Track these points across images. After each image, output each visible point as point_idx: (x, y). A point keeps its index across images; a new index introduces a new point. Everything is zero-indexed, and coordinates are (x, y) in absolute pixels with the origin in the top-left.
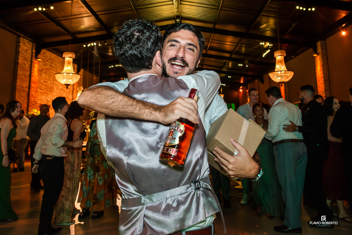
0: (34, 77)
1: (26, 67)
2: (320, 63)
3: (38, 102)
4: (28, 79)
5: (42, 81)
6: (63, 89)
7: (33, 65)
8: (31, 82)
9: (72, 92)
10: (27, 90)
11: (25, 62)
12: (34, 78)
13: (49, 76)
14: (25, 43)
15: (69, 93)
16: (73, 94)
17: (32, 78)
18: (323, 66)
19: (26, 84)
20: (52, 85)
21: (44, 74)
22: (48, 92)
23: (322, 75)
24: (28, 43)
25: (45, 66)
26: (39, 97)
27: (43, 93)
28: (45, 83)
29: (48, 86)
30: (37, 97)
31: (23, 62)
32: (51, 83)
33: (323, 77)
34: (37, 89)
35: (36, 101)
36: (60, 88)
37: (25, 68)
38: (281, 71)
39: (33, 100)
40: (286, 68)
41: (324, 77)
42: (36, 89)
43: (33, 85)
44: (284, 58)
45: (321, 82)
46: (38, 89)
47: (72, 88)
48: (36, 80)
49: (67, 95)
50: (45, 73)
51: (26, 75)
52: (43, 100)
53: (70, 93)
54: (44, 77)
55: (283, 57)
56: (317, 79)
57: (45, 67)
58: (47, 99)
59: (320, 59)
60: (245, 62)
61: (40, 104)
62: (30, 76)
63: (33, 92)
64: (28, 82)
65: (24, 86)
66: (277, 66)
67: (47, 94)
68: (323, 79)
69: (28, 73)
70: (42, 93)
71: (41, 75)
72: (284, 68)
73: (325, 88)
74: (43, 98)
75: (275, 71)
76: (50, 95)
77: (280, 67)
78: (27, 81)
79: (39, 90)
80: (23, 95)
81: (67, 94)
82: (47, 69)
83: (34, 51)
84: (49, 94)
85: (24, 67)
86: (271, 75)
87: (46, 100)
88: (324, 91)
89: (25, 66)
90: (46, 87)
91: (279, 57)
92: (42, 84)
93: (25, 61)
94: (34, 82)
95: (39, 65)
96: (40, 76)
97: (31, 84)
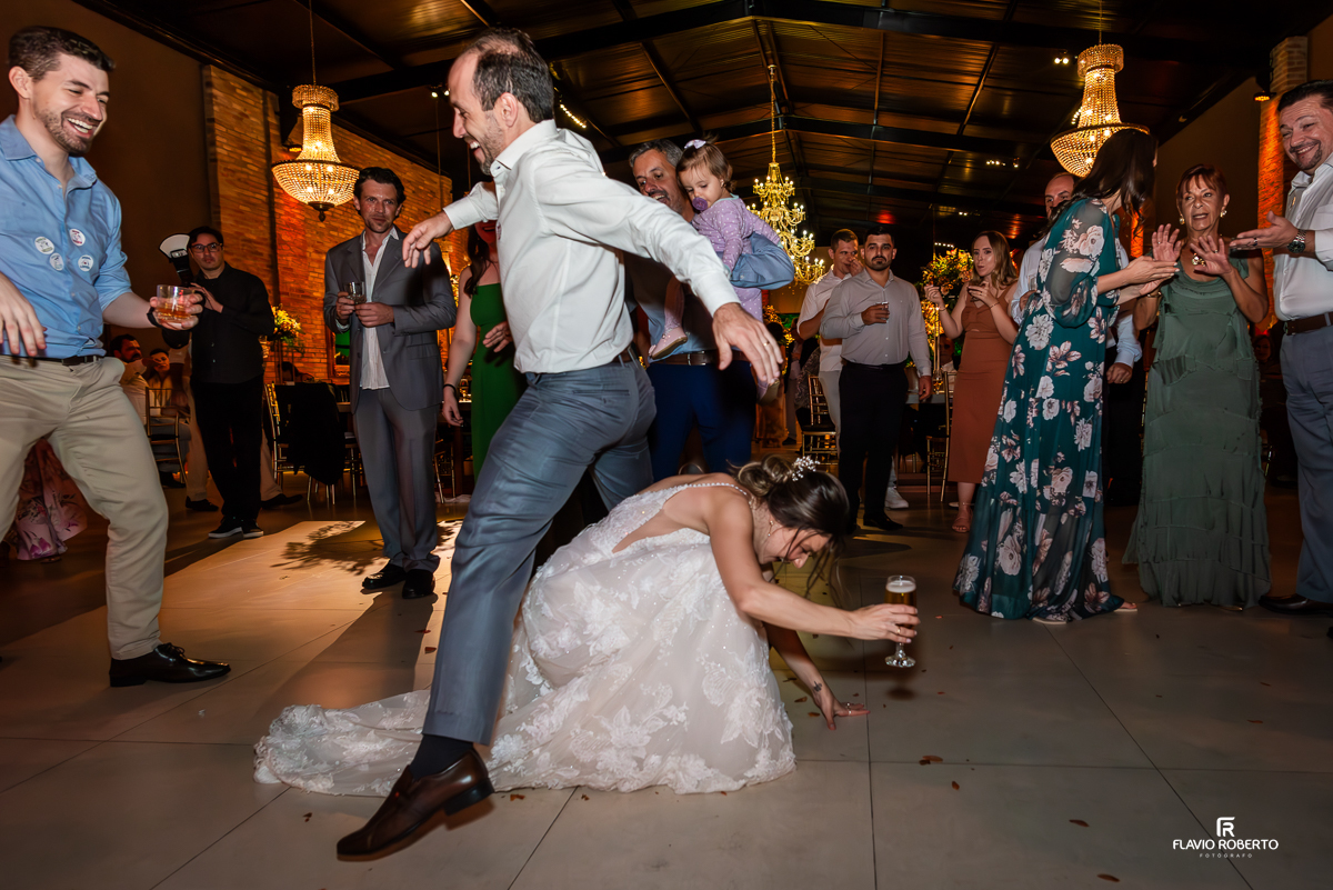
0: (288, 209)
1: (248, 174)
3: (316, 295)
4: (266, 214)
5: (321, 224)
8: (278, 225)
10: (265, 251)
11: (241, 155)
12: (287, 213)
14: (234, 89)
17: (281, 211)
19: (259, 233)
24: (244, 89)
28: (334, 233)
30: (307, 277)
31: (232, 155)
34: (302, 248)
35: (306, 287)
37: (244, 176)
39: (293, 286)
42: (298, 251)
43: (285, 236)
46: (310, 250)
48: (294, 221)
51: (255, 201)
60: (1014, 153)
62: (272, 204)
63: (290, 258)
66: (1087, 112)
69: (262, 196)
72: (1112, 117)
77: (1097, 116)
78: (259, 222)
79: (315, 256)
83: (272, 120)
85: (242, 172)
86: (1059, 151)
89: (245, 169)
92: (320, 234)
93: (245, 154)
94: (289, 225)
97: (278, 232)
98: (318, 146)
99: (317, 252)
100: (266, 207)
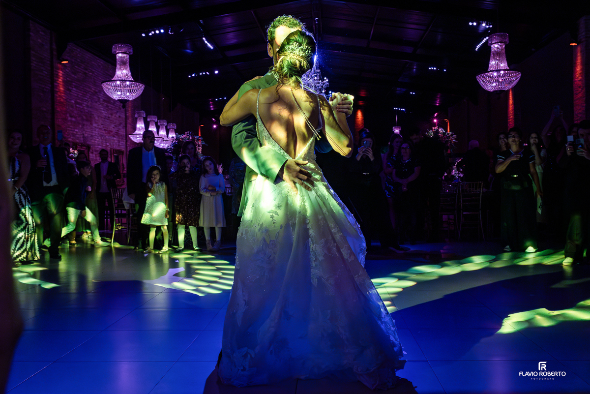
0: (59, 94)
1: (45, 75)
4: (50, 97)
5: (73, 102)
6: (109, 117)
7: (55, 72)
8: (55, 103)
9: (124, 124)
10: (48, 116)
11: (40, 66)
12: (60, 96)
13: (83, 92)
14: (39, 32)
15: (119, 125)
16: (126, 126)
17: (55, 94)
19: (47, 107)
20: (89, 109)
21: (74, 89)
22: (85, 123)
24: (43, 31)
25: (75, 74)
26: (71, 130)
27: (77, 124)
28: (78, 106)
29: (83, 111)
30: (66, 130)
31: (37, 66)
32: (87, 106)
33: (584, 85)
34: (65, 115)
37: (42, 77)
38: (499, 71)
40: (508, 66)
42: (63, 116)
43: (58, 108)
45: (580, 95)
46: (68, 115)
47: (124, 117)
48: (62, 100)
49: (117, 129)
50: (76, 87)
51: (45, 90)
52: (77, 136)
53: (122, 125)
54: (76, 95)
55: (503, 45)
57: (76, 77)
58: (83, 134)
59: (582, 51)
62: (53, 91)
63: (60, 120)
64: (50, 102)
65: (45, 110)
66: (492, 62)
67: (83, 125)
68: (584, 90)
69: (49, 86)
70: (75, 122)
71: (69, 90)
72: (503, 64)
74: (77, 132)
75: (488, 70)
76: (88, 127)
78: (46, 101)
79: (69, 118)
81: (116, 126)
82: (78, 80)
83: (54, 47)
84: (87, 125)
85: (41, 75)
86: (479, 78)
87: (82, 136)
88: (584, 113)
90: (79, 113)
91: (496, 46)
92: (72, 106)
94: (60, 102)
95: (64, 72)
96: (68, 92)
97: (55, 106)
98: (122, 72)
99: (71, 116)
100: (49, 93)
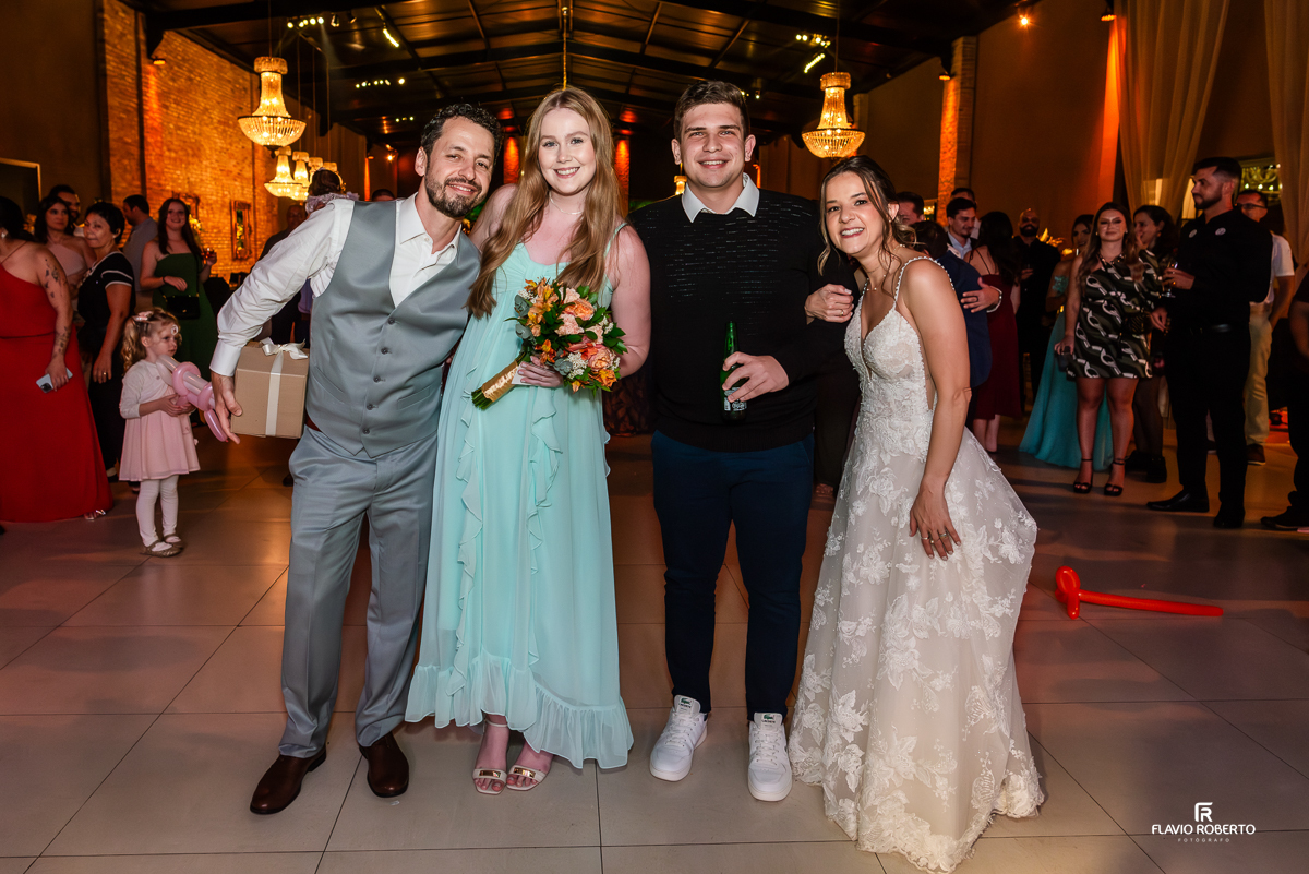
0: (151, 114)
1: (127, 84)
2: (956, 100)
3: (168, 188)
4: (136, 119)
5: (172, 126)
7: (143, 80)
8: (145, 130)
9: (250, 159)
10: (135, 150)
12: (152, 118)
13: (186, 110)
14: (117, 12)
15: (243, 161)
16: (253, 163)
17: (146, 117)
18: (960, 110)
19: (131, 137)
20: (197, 137)
21: (173, 105)
22: (190, 159)
23: (956, 135)
24: (124, 11)
25: (173, 80)
26: (169, 173)
27: (178, 163)
28: (179, 132)
29: (187, 140)
30: (163, 173)
31: (116, 70)
32: (195, 133)
33: (956, 140)
34: (161, 148)
35: (162, 182)
36: (218, 148)
37: (123, 87)
38: (834, 129)
39: (154, 181)
40: (849, 122)
41: (959, 142)
42: (158, 150)
43: (150, 139)
44: (847, 92)
45: (949, 154)
46: (165, 148)
48: (156, 124)
49: (240, 168)
50: (177, 103)
51: (129, 108)
54: (175, 114)
55: (843, 91)
56: (942, 146)
57: (176, 85)
59: (955, 90)
60: (754, 85)
61: (173, 192)
62: (140, 111)
63: (152, 158)
64: (137, 128)
65: (129, 140)
66: (826, 115)
67: (189, 163)
68: (955, 148)
69: (133, 104)
70: (175, 159)
71: (166, 107)
72: (841, 120)
73: (956, 172)
74: (178, 175)
75: (820, 127)
76: (195, 167)
77: (833, 119)
78: (132, 127)
79: (167, 153)
80: (128, 167)
82: (179, 91)
83: (142, 37)
84: (194, 163)
85: (122, 84)
86: (806, 137)
88: (953, 181)
89: (124, 82)
90: (182, 144)
91: (833, 90)
92: (171, 134)
93: (123, 67)
94: (153, 128)
95: (159, 79)
96: (164, 110)
97: (146, 134)
99: (169, 150)
100: (135, 113)
